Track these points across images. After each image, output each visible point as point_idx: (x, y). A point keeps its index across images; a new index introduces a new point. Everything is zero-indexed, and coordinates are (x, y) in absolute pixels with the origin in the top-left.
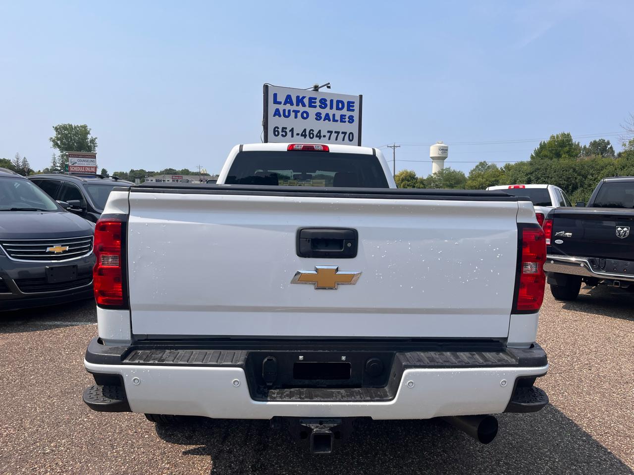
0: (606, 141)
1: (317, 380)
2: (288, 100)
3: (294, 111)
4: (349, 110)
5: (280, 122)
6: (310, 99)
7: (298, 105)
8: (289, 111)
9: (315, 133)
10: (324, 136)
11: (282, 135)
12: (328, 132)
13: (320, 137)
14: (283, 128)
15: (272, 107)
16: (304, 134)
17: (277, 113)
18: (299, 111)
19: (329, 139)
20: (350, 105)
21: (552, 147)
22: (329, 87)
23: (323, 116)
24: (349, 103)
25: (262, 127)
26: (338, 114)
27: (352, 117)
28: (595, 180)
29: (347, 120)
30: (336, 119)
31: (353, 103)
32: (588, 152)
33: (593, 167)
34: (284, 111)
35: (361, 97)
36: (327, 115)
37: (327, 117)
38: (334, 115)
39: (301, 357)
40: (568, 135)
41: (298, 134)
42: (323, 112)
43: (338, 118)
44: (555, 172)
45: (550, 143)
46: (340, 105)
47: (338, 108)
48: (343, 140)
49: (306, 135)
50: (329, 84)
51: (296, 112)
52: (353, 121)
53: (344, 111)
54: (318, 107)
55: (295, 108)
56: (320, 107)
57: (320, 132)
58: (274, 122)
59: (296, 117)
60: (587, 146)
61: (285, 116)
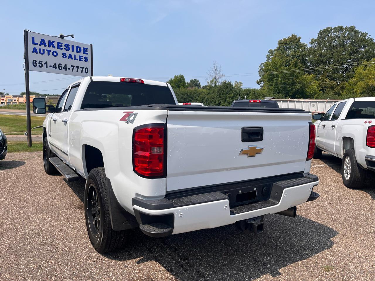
0: (197, 80)
1: (245, 201)
2: (43, 42)
3: (47, 50)
4: (84, 53)
5: (38, 57)
6: (58, 43)
7: (49, 46)
8: (44, 50)
9: (63, 66)
10: (69, 69)
11: (39, 66)
12: (72, 66)
13: (66, 69)
14: (40, 62)
15: (31, 47)
16: (55, 66)
17: (35, 50)
18: (50, 51)
19: (73, 71)
20: (85, 50)
21: (175, 82)
22: (73, 37)
23: (68, 55)
24: (84, 49)
25: (24, 60)
26: (78, 55)
27: (87, 58)
28: (197, 100)
29: (83, 59)
30: (76, 58)
31: (87, 49)
32: (189, 85)
33: (195, 94)
34: (40, 49)
35: (91, 45)
36: (70, 55)
37: (70, 57)
38: (75, 56)
39: (240, 191)
40: (183, 76)
41: (51, 66)
42: (68, 53)
43: (77, 57)
44: (178, 95)
45: (174, 79)
46: (78, 49)
47: (77, 51)
48: (82, 72)
49: (57, 67)
50: (73, 35)
51: (49, 51)
52: (87, 60)
53: (81, 54)
54: (64, 49)
55: (47, 48)
56: (65, 49)
57: (66, 65)
58: (32, 57)
59: (49, 54)
60: (189, 82)
61: (40, 53)
